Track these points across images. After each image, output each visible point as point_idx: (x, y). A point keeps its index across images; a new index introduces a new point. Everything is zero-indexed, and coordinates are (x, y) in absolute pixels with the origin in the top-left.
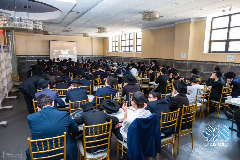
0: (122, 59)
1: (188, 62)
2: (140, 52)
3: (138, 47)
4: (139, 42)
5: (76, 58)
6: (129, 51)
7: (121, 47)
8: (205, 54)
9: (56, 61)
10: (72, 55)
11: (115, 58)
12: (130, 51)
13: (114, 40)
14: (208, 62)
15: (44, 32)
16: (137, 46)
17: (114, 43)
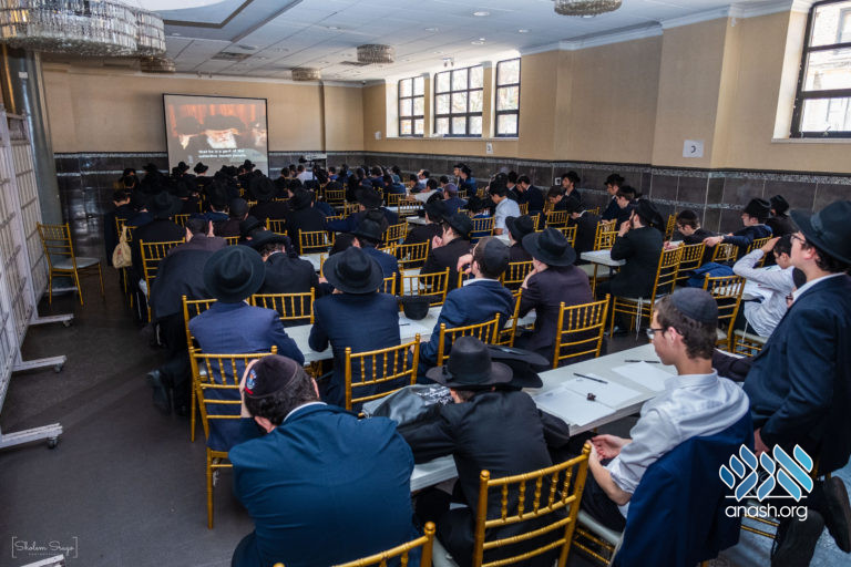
0: (440, 163)
1: (710, 175)
2: (509, 135)
3: (501, 117)
4: (509, 99)
5: (266, 159)
6: (468, 133)
7: (436, 117)
8: (779, 143)
9: (190, 171)
10: (252, 151)
11: (411, 159)
12: (472, 132)
13: (406, 92)
14: (789, 173)
15: (144, 63)
16: (498, 113)
17: (406, 104)
